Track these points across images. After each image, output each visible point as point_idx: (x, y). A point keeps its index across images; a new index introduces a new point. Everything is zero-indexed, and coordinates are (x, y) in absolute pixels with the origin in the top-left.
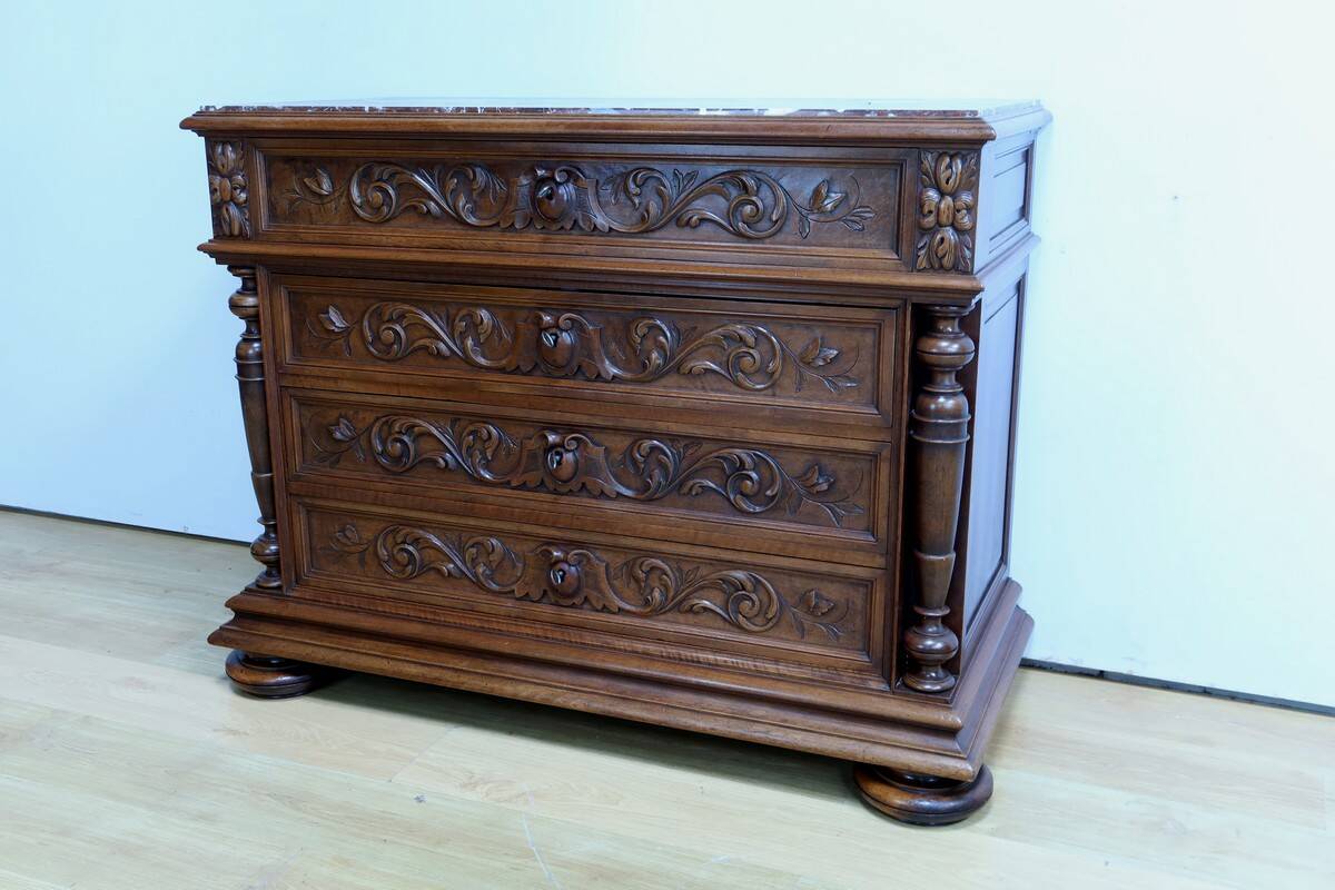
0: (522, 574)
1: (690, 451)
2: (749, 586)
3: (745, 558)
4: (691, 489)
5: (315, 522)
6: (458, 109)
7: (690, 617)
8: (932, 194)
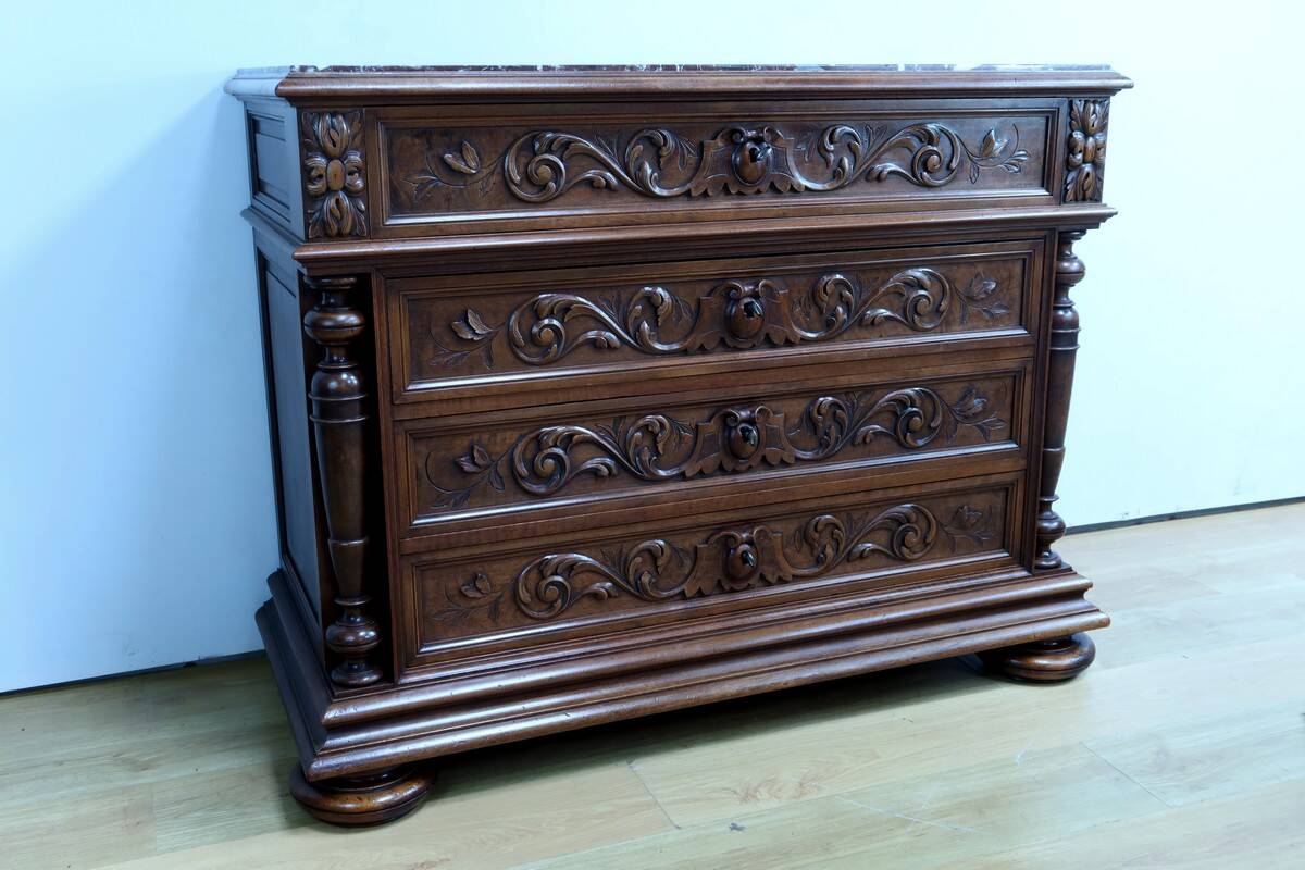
0: (692, 571)
1: (864, 400)
2: (914, 517)
3: (913, 491)
4: (864, 438)
5: (430, 584)
6: (654, 67)
7: (858, 564)
8: (1078, 135)
